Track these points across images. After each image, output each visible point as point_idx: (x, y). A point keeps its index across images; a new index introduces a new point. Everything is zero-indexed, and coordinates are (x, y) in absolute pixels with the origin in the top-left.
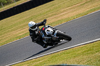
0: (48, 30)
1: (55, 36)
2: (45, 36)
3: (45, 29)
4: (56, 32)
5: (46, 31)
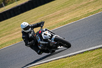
0: (45, 34)
1: (53, 41)
3: (42, 33)
4: (54, 37)
5: (43, 35)
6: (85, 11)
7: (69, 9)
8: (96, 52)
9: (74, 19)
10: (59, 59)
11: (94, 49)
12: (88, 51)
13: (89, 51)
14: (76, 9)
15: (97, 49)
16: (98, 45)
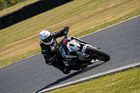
0: (71, 45)
2: (67, 54)
4: (85, 47)
5: (68, 46)
6: (101, 21)
7: (79, 17)
8: (116, 76)
9: (87, 32)
10: (65, 86)
11: (114, 73)
12: (105, 75)
13: (107, 74)
14: (89, 18)
15: (118, 72)
16: (119, 67)
